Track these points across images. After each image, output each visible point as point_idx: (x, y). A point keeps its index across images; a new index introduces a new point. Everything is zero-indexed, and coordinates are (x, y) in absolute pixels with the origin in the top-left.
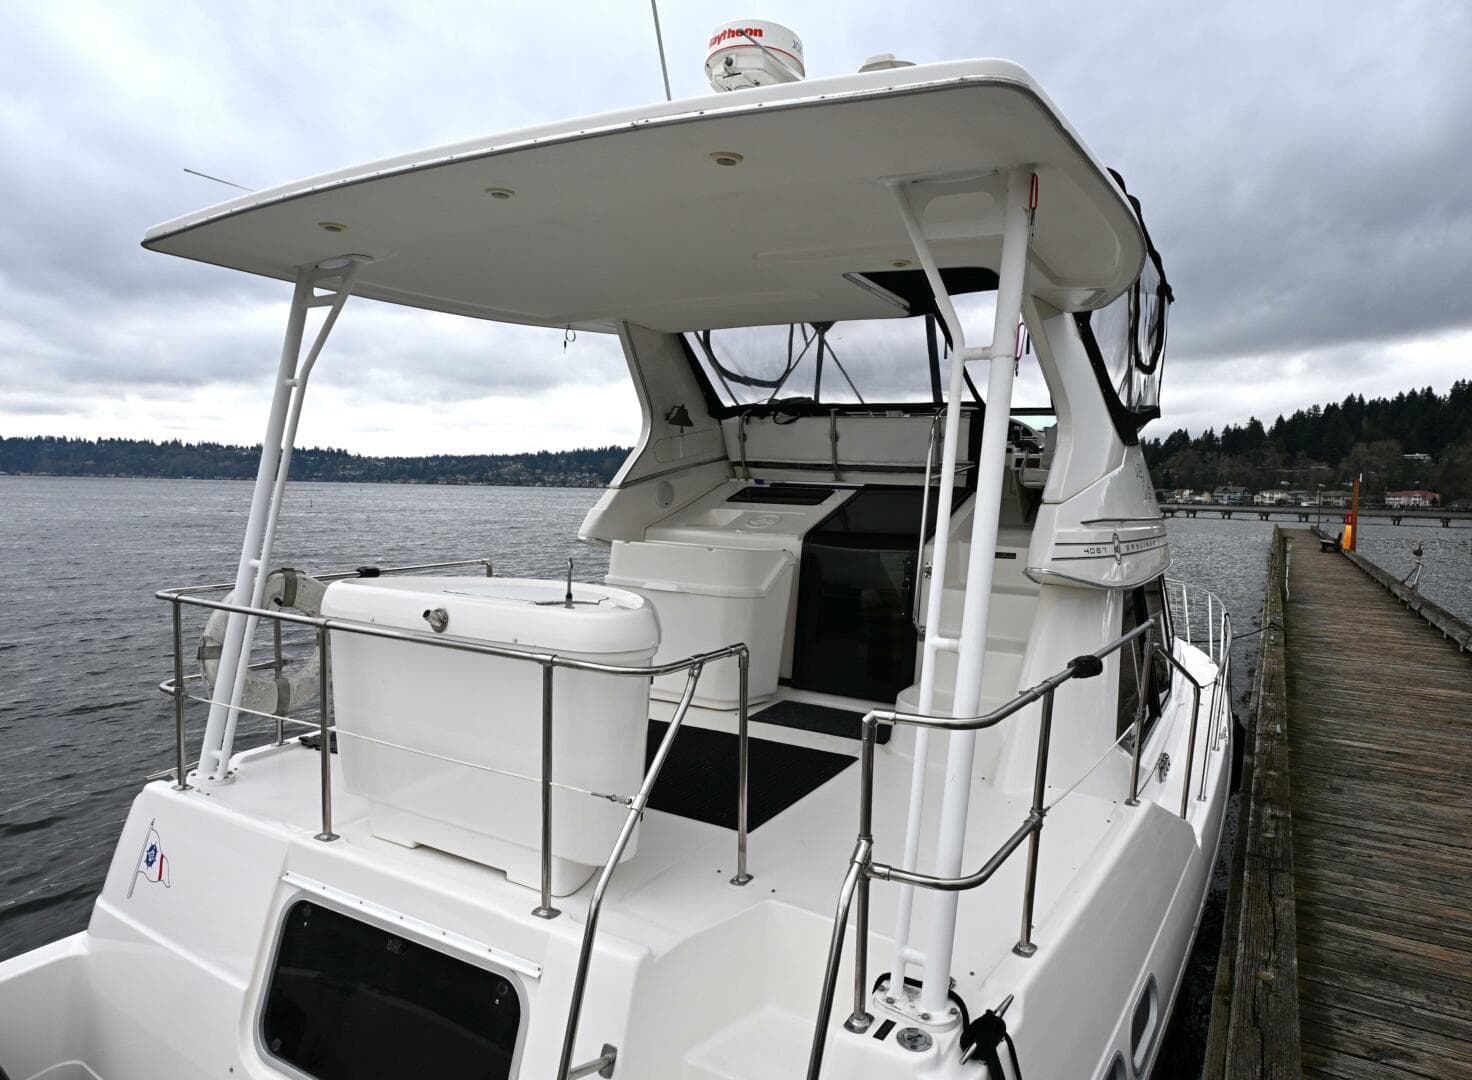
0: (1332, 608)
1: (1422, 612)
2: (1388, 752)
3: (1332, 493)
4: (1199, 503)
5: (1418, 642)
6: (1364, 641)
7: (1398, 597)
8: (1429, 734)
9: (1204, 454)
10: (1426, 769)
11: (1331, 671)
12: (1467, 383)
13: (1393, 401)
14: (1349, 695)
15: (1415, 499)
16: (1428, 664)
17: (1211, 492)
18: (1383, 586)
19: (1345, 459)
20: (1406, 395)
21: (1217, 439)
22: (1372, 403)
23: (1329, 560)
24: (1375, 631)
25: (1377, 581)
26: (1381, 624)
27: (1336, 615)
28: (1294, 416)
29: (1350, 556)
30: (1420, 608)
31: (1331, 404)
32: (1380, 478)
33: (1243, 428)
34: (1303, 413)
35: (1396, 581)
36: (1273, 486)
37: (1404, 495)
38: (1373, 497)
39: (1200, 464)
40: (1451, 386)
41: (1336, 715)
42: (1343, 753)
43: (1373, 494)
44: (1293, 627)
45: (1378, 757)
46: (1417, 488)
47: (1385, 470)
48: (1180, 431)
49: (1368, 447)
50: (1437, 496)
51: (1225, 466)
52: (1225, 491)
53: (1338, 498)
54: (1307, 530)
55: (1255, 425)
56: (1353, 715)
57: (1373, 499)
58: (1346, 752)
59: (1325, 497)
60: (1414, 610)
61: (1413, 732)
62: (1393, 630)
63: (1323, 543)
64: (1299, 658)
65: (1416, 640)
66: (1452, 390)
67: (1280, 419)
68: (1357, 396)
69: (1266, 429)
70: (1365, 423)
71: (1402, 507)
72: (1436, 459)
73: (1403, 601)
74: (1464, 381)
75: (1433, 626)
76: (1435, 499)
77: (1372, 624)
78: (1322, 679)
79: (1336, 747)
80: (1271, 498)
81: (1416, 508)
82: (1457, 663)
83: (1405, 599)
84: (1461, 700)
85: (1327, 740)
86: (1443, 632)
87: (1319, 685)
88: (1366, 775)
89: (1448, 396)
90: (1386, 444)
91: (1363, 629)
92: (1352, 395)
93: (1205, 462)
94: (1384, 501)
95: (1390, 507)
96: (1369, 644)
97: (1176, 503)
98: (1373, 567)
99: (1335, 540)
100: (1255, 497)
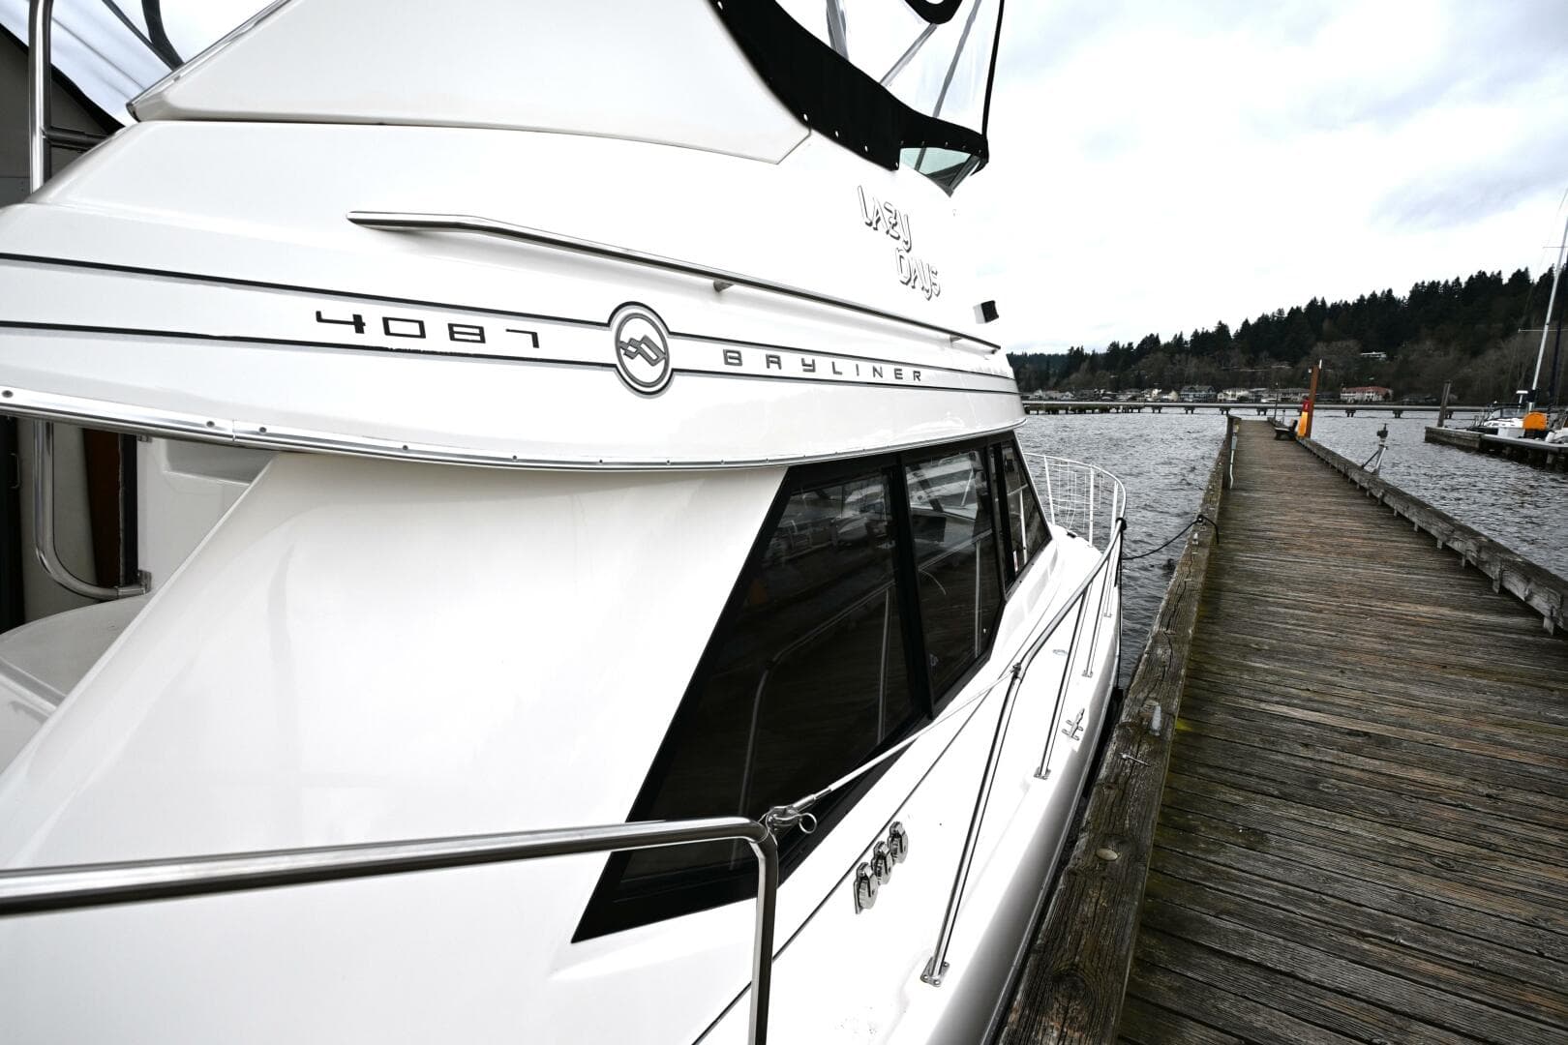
0: (1280, 496)
1: (1386, 500)
2: (1352, 733)
3: (1290, 390)
4: (1167, 400)
5: (1382, 537)
6: (1318, 535)
7: (1355, 483)
8: (1415, 690)
9: (1172, 356)
10: (1419, 774)
11: (1272, 579)
12: (1426, 284)
13: (1354, 303)
14: (1292, 616)
15: (1370, 394)
16: (1400, 566)
17: (1178, 391)
18: (1339, 471)
19: (1305, 358)
20: (1366, 297)
21: (1186, 342)
22: (1335, 306)
23: (1280, 446)
24: (1328, 523)
25: (1333, 467)
26: (1336, 515)
27: (1284, 504)
28: (1259, 319)
29: (1304, 443)
30: (1384, 496)
31: (1295, 307)
32: (1336, 375)
33: (1210, 331)
34: (1267, 316)
35: (1354, 466)
36: (1234, 386)
37: (1359, 391)
38: (1329, 393)
39: (1170, 366)
40: (1411, 287)
41: (1271, 654)
42: (1274, 735)
43: (1330, 390)
44: (1230, 519)
45: (1332, 744)
46: (1372, 384)
47: (1342, 368)
48: (1152, 335)
49: (1327, 347)
50: (1390, 391)
51: (1192, 367)
52: (1192, 390)
53: (1296, 394)
54: (1265, 422)
55: (1222, 329)
56: (1295, 653)
57: (1329, 394)
58: (1279, 733)
59: (1284, 394)
60: (1375, 497)
61: (1390, 685)
62: (1350, 522)
63: (1277, 431)
64: (1232, 560)
65: (1381, 533)
66: (1411, 292)
67: (1246, 323)
68: (1319, 299)
69: (1232, 333)
70: (1326, 325)
71: (1356, 402)
72: (1390, 358)
73: (1362, 488)
74: (1423, 283)
75: (1400, 516)
76: (1387, 394)
77: (1325, 513)
78: (1255, 590)
79: (1262, 722)
80: (1233, 396)
81: (1371, 402)
82: (1437, 565)
83: (1365, 485)
84: (1451, 624)
85: (1252, 705)
86: (1413, 524)
87: (1252, 601)
88: (1310, 791)
89: (1407, 298)
90: (1345, 344)
91: (1315, 520)
92: (1315, 299)
93: (1174, 364)
94: (1339, 396)
95: (1345, 402)
96: (1322, 540)
97: (1146, 401)
98: (1329, 452)
99: (1290, 428)
100: (1219, 395)
